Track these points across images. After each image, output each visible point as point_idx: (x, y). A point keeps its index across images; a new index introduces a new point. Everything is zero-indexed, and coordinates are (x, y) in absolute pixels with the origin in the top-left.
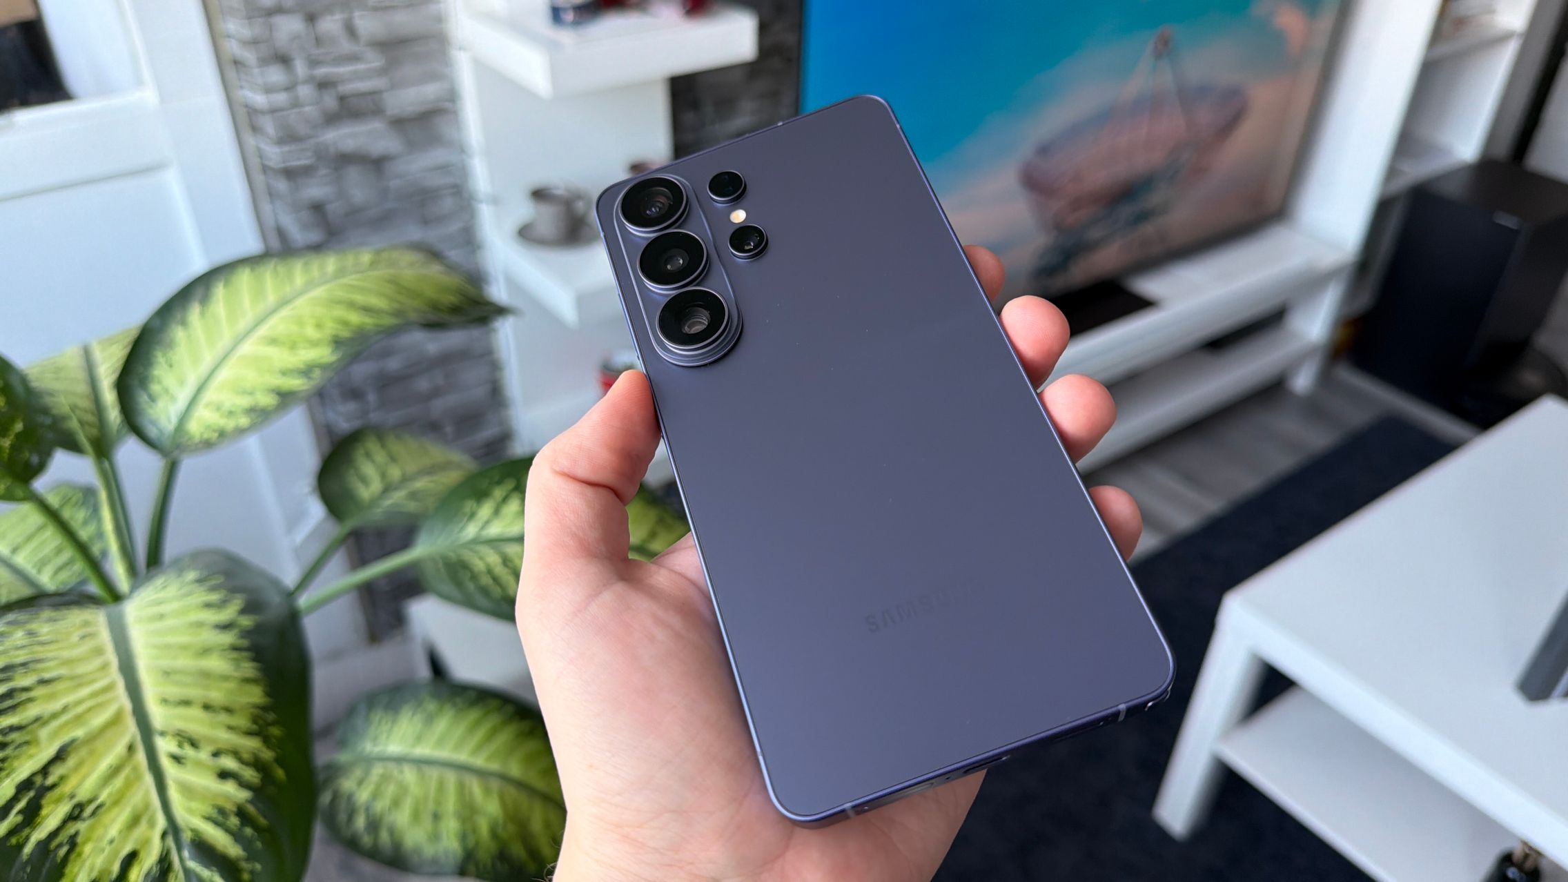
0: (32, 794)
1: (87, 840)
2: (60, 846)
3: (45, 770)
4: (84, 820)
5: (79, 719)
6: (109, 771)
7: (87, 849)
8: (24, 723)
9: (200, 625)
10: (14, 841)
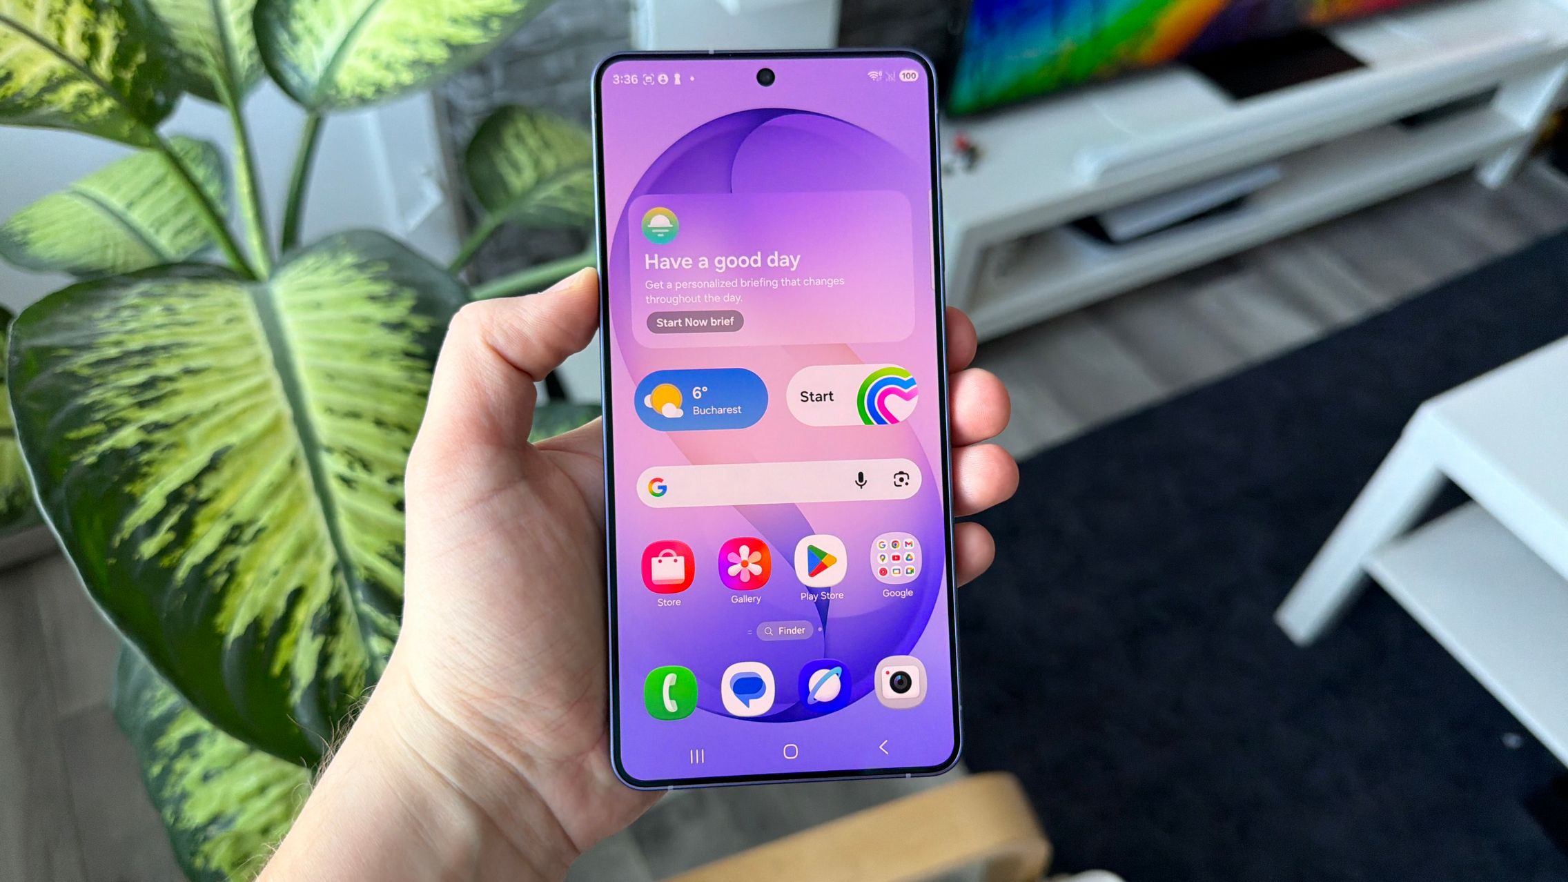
0: (183, 508)
1: (249, 569)
2: (217, 573)
3: (197, 481)
4: (245, 544)
5: (231, 423)
6: (271, 488)
7: (248, 579)
8: (172, 420)
9: (365, 320)
10: (166, 562)
